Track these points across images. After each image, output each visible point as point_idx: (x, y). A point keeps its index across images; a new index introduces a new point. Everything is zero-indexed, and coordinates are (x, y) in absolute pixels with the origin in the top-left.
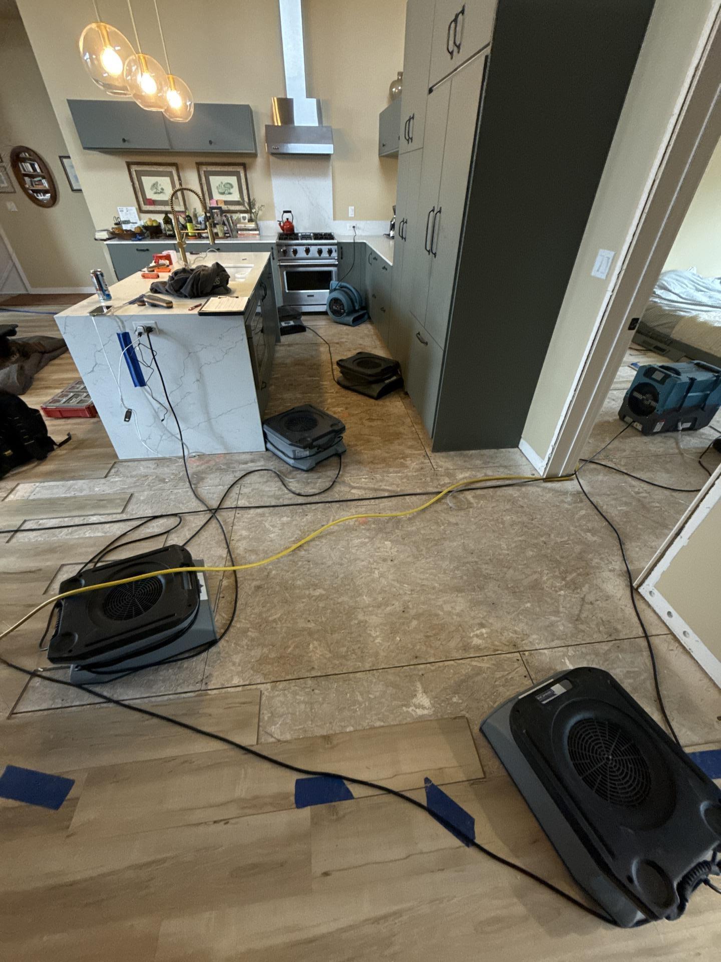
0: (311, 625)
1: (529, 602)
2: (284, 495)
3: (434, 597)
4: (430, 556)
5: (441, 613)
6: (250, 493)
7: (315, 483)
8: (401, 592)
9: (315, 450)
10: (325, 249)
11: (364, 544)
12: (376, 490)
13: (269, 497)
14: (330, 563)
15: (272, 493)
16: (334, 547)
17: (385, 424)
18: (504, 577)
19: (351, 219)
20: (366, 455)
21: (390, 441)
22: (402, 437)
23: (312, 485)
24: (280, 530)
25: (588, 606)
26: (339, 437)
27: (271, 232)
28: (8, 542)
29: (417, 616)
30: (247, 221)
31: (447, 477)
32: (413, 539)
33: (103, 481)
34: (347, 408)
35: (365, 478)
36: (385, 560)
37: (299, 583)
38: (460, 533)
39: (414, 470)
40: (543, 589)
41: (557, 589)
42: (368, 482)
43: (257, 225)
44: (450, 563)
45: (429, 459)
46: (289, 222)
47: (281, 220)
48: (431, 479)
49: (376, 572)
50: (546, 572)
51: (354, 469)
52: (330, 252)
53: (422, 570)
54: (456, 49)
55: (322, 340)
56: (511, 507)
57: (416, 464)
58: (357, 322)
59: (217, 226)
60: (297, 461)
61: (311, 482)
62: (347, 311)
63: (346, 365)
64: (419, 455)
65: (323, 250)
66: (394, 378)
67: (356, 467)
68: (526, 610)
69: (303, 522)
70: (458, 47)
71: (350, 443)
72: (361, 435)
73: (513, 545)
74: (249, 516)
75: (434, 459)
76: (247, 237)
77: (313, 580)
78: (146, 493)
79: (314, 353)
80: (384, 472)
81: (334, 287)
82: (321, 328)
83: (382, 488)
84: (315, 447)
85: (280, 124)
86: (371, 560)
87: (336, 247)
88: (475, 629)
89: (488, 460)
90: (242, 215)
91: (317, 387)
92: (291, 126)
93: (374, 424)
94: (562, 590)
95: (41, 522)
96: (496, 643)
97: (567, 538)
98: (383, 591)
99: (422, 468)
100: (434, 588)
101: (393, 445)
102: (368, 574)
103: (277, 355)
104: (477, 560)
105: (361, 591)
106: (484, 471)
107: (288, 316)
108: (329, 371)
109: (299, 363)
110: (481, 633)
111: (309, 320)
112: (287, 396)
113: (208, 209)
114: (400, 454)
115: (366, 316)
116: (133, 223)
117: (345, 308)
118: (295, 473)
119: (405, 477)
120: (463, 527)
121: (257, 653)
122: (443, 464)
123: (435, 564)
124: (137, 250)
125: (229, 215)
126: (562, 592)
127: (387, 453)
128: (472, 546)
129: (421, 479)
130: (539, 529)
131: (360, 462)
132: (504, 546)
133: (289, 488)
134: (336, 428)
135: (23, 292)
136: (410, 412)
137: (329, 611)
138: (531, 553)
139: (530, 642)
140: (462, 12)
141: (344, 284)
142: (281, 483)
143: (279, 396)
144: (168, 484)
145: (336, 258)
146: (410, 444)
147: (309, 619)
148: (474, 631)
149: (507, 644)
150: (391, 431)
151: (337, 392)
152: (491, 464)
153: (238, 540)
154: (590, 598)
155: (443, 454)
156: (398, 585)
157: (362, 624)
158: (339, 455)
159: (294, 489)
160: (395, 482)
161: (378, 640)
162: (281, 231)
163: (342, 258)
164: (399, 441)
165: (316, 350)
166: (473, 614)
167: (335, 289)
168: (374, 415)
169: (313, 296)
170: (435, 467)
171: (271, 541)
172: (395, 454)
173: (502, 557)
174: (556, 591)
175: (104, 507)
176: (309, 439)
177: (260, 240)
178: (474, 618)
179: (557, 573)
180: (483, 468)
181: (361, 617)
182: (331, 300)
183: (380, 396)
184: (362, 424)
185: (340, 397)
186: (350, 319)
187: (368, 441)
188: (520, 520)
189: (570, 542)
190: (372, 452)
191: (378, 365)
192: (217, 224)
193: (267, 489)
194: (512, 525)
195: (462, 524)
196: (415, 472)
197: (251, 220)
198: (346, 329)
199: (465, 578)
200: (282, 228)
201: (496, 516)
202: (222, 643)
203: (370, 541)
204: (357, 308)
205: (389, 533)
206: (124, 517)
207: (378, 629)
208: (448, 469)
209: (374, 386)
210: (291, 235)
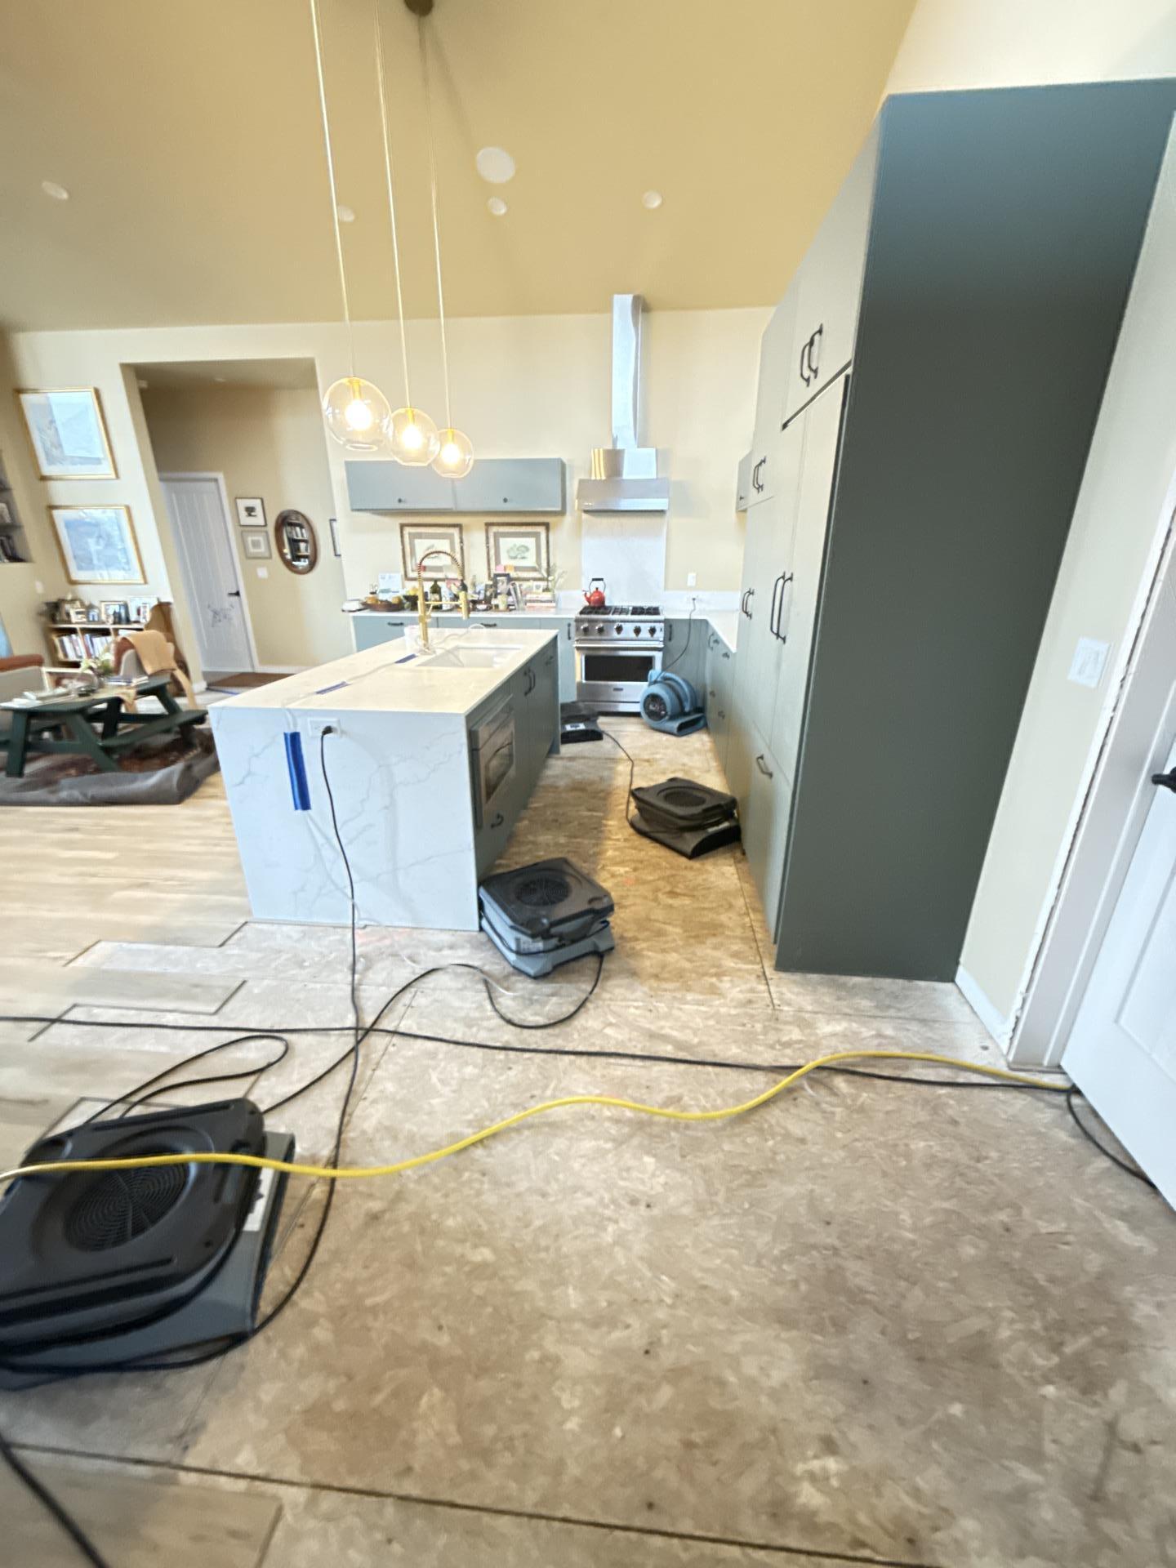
0: (444, 1340)
1: (959, 1399)
2: (482, 1019)
3: (721, 1327)
4: (733, 1213)
5: (732, 1379)
6: (427, 1007)
7: (544, 1004)
8: (653, 1296)
9: (554, 942)
10: (645, 628)
11: (601, 1153)
12: (652, 1036)
13: (456, 1020)
14: (523, 1186)
15: (462, 1014)
16: (540, 1149)
17: (696, 905)
18: (897, 1306)
19: (691, 588)
20: (650, 960)
21: (699, 939)
22: (723, 933)
23: (537, 1007)
24: (454, 1091)
25: (1127, 1457)
26: (603, 922)
27: (573, 604)
28: (33, 1039)
29: (676, 1374)
30: (541, 590)
31: (799, 1026)
32: (703, 1161)
33: (215, 951)
34: (635, 870)
35: (637, 1008)
36: (634, 1202)
37: (450, 1222)
38: (807, 1164)
39: (734, 1004)
40: (996, 1366)
41: (1036, 1375)
42: (640, 1016)
43: (554, 596)
44: (774, 1240)
45: (767, 984)
46: (600, 593)
47: (587, 589)
48: (765, 1027)
49: (611, 1228)
50: (1009, 1314)
51: (620, 986)
52: (652, 631)
53: (710, 1245)
54: (812, 375)
55: (624, 755)
56: (928, 1118)
57: (741, 991)
58: (684, 729)
59: (499, 597)
60: (522, 958)
61: (537, 1001)
62: (669, 713)
63: (647, 797)
64: (749, 972)
65: (642, 628)
66: (726, 825)
67: (626, 981)
68: (949, 1424)
69: (500, 1082)
70: (815, 372)
71: (626, 935)
72: (650, 920)
73: (928, 1220)
74: (410, 1053)
75: (777, 986)
76: (539, 610)
77: (481, 1221)
78: (266, 982)
79: (606, 774)
80: (675, 998)
81: (653, 679)
82: (627, 736)
83: (663, 1032)
84: (552, 936)
85: (604, 478)
86: (607, 1197)
87: (662, 625)
88: (810, 1453)
89: (887, 1002)
90: (536, 583)
91: (595, 828)
92: (618, 478)
93: (675, 902)
94: (1050, 1382)
95: (96, 1011)
96: (863, 1518)
97: (1063, 1225)
98: (611, 1284)
99: (750, 1002)
100: (726, 1301)
101: (703, 946)
102: (592, 1231)
103: (549, 772)
104: (837, 1243)
105: (567, 1271)
106: (876, 1024)
107: (576, 716)
108: (622, 804)
109: (579, 787)
110: (824, 1469)
111: (610, 724)
112: (545, 838)
113: (492, 576)
114: (714, 966)
115: (702, 723)
116: (394, 592)
117: (669, 709)
118: (513, 978)
119: (712, 1017)
120: (814, 1149)
121: (314, 1387)
122: (793, 997)
123: (741, 1236)
124: (389, 624)
125: (517, 583)
126: (1050, 1390)
127: (689, 960)
128: (829, 1203)
129: (744, 1025)
130: (993, 1187)
131: (633, 974)
132: (905, 1217)
133: (497, 1006)
134: (597, 906)
135: (248, 670)
136: (746, 886)
137: (489, 1310)
138: (971, 1251)
139: (956, 1541)
140: (820, 332)
141: (668, 675)
142: (485, 995)
143: (531, 838)
144: (307, 971)
145: (662, 639)
146: (735, 948)
147: (443, 1322)
148: (805, 1459)
149: (891, 1527)
150: (706, 920)
151: (626, 840)
152: (892, 1012)
153: (375, 1101)
154: (1134, 1427)
155: (797, 977)
156: (649, 1274)
157: (549, 1365)
158: (600, 955)
159: (503, 1011)
160: (691, 1024)
161: (572, 1424)
162: (587, 604)
163: (670, 639)
164: (714, 940)
165: (611, 769)
166: (810, 1400)
167: (655, 682)
168: (680, 885)
169: (621, 690)
170: (776, 1002)
171: (430, 1114)
172: (702, 966)
173: (897, 1247)
174: (1035, 1384)
175: (193, 998)
176: (545, 921)
177: (557, 614)
178: (810, 1416)
179: (1037, 1326)
180: (875, 1017)
181: (551, 1345)
182: (648, 696)
183: (697, 853)
184: (656, 900)
185: (629, 848)
186: (675, 725)
187: (660, 933)
188: (948, 1155)
189: (1070, 1238)
190: (660, 956)
191: (702, 801)
192: (500, 594)
193: (457, 1003)
194: (928, 1166)
195: (815, 1144)
196: (735, 1007)
197: (546, 590)
198: (667, 740)
199: (803, 1287)
200: (588, 600)
201: (892, 1136)
202: (257, 1343)
203: (616, 1148)
204: (687, 709)
205: (656, 1136)
206: (214, 1021)
207: (579, 1388)
208: (801, 1010)
209: (687, 835)
210: (599, 608)
